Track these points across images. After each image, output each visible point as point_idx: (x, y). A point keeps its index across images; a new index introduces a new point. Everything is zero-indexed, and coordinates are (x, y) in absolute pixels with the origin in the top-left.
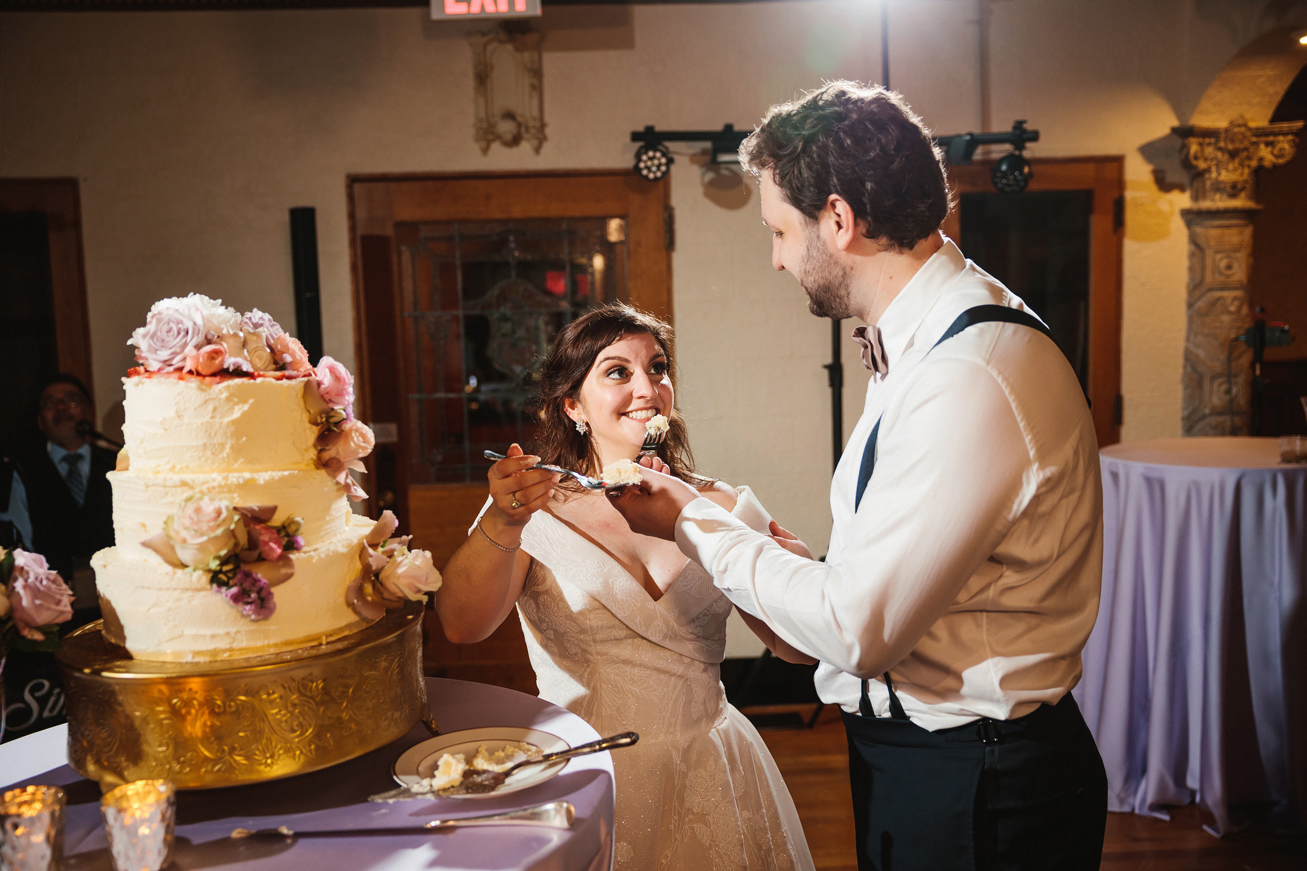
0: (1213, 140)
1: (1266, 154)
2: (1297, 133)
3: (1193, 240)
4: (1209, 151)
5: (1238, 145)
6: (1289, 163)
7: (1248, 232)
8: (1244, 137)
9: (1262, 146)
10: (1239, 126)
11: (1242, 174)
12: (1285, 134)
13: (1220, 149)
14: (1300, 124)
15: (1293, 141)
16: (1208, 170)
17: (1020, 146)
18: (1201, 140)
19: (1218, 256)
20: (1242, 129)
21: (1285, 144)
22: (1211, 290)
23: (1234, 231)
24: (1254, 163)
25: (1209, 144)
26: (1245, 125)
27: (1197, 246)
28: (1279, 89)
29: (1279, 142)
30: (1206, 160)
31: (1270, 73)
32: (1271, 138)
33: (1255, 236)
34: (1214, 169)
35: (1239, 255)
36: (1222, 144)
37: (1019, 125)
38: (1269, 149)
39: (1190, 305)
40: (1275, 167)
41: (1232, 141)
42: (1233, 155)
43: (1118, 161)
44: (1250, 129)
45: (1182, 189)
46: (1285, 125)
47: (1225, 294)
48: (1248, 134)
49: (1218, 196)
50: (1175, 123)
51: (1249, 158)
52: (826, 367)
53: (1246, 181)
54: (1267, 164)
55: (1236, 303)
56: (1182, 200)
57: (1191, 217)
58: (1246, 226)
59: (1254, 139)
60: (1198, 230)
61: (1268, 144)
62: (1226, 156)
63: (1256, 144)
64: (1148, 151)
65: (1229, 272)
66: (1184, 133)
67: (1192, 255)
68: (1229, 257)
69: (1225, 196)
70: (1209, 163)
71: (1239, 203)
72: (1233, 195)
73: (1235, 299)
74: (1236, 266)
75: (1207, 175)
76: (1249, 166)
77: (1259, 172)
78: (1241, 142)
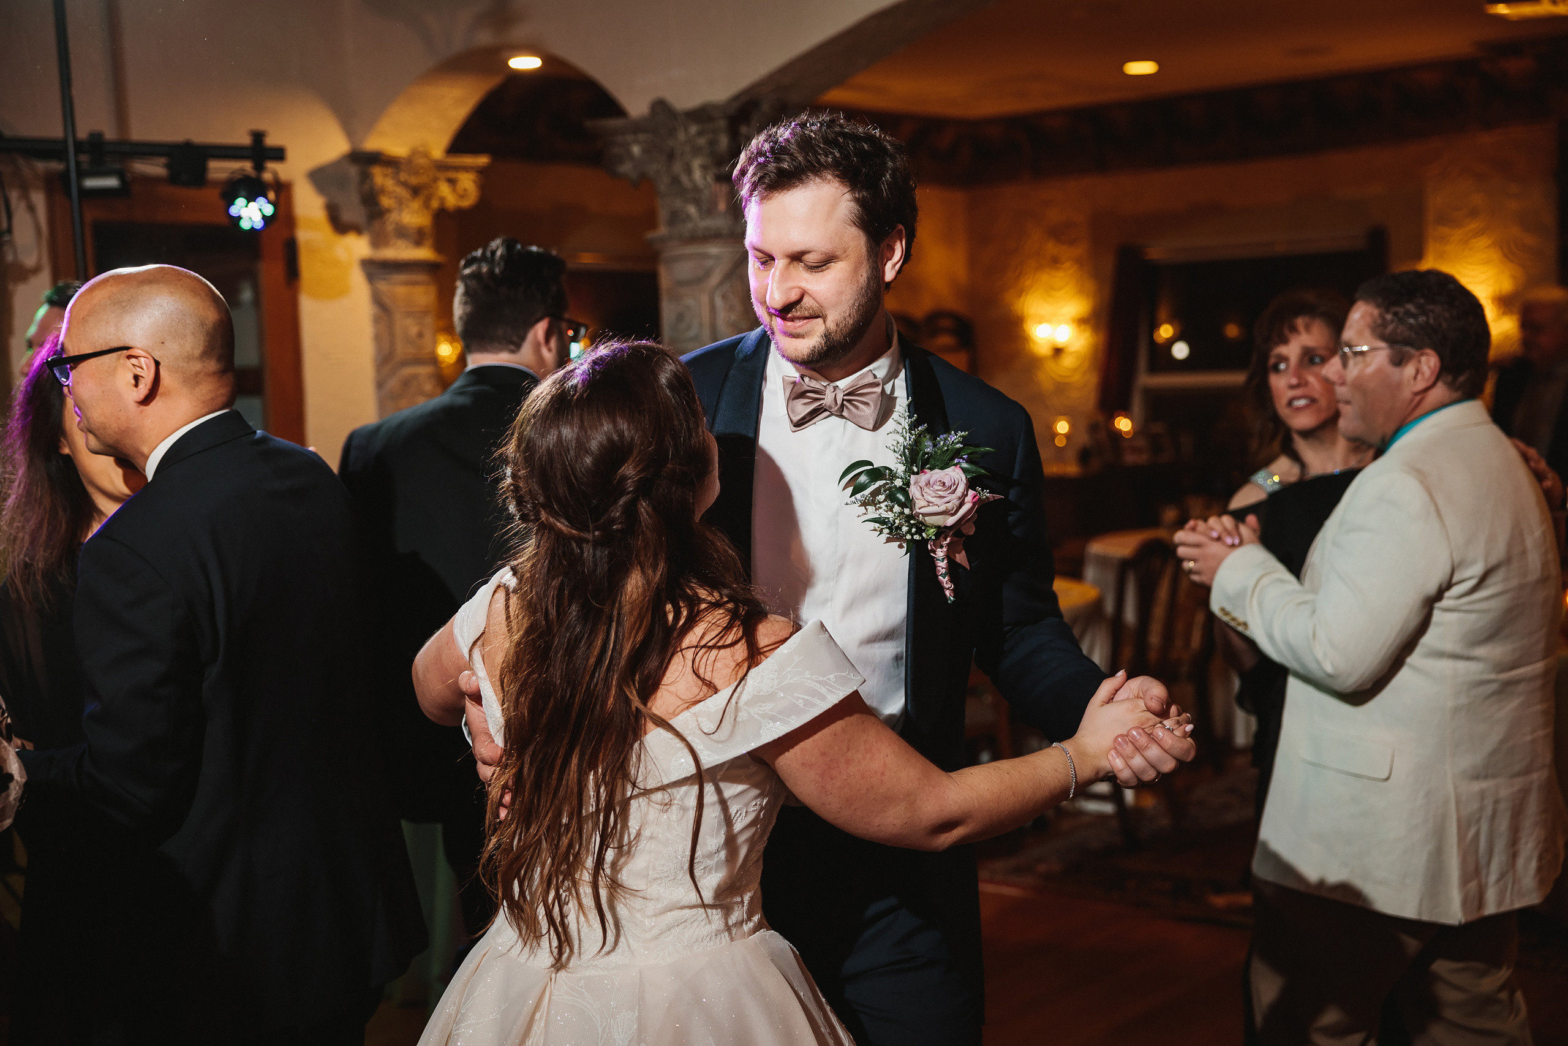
0: (396, 172)
1: (447, 193)
2: (481, 172)
3: (378, 300)
4: (392, 184)
5: (421, 181)
7: (430, 289)
8: (427, 170)
9: (443, 184)
10: (420, 155)
11: (425, 218)
12: (466, 169)
13: (401, 183)
14: (483, 160)
15: (478, 180)
16: (388, 211)
17: (259, 167)
18: (385, 170)
19: (410, 321)
20: (423, 160)
21: (468, 182)
22: (405, 363)
23: (420, 289)
24: (435, 204)
25: (391, 176)
26: (426, 155)
27: (382, 307)
28: (458, 114)
29: (460, 179)
30: (389, 195)
31: (459, 92)
32: (452, 175)
34: (396, 208)
35: (426, 319)
36: (403, 176)
37: (257, 137)
38: (451, 187)
39: (380, 385)
40: (460, 212)
41: (414, 174)
42: (416, 191)
43: (283, 189)
44: (430, 160)
45: (358, 230)
46: (469, 160)
47: (420, 369)
48: (429, 166)
49: (401, 243)
51: (430, 198)
53: (429, 227)
54: (449, 206)
56: (358, 247)
57: (374, 269)
58: (430, 283)
59: (435, 174)
60: (383, 286)
61: (452, 182)
62: (408, 193)
63: (435, 180)
64: (320, 177)
65: (421, 342)
66: (361, 159)
67: (377, 320)
68: (418, 321)
69: (410, 244)
70: (391, 200)
71: (424, 253)
72: (417, 244)
73: (430, 375)
74: (426, 334)
75: (386, 216)
76: (431, 208)
77: (442, 216)
78: (423, 176)
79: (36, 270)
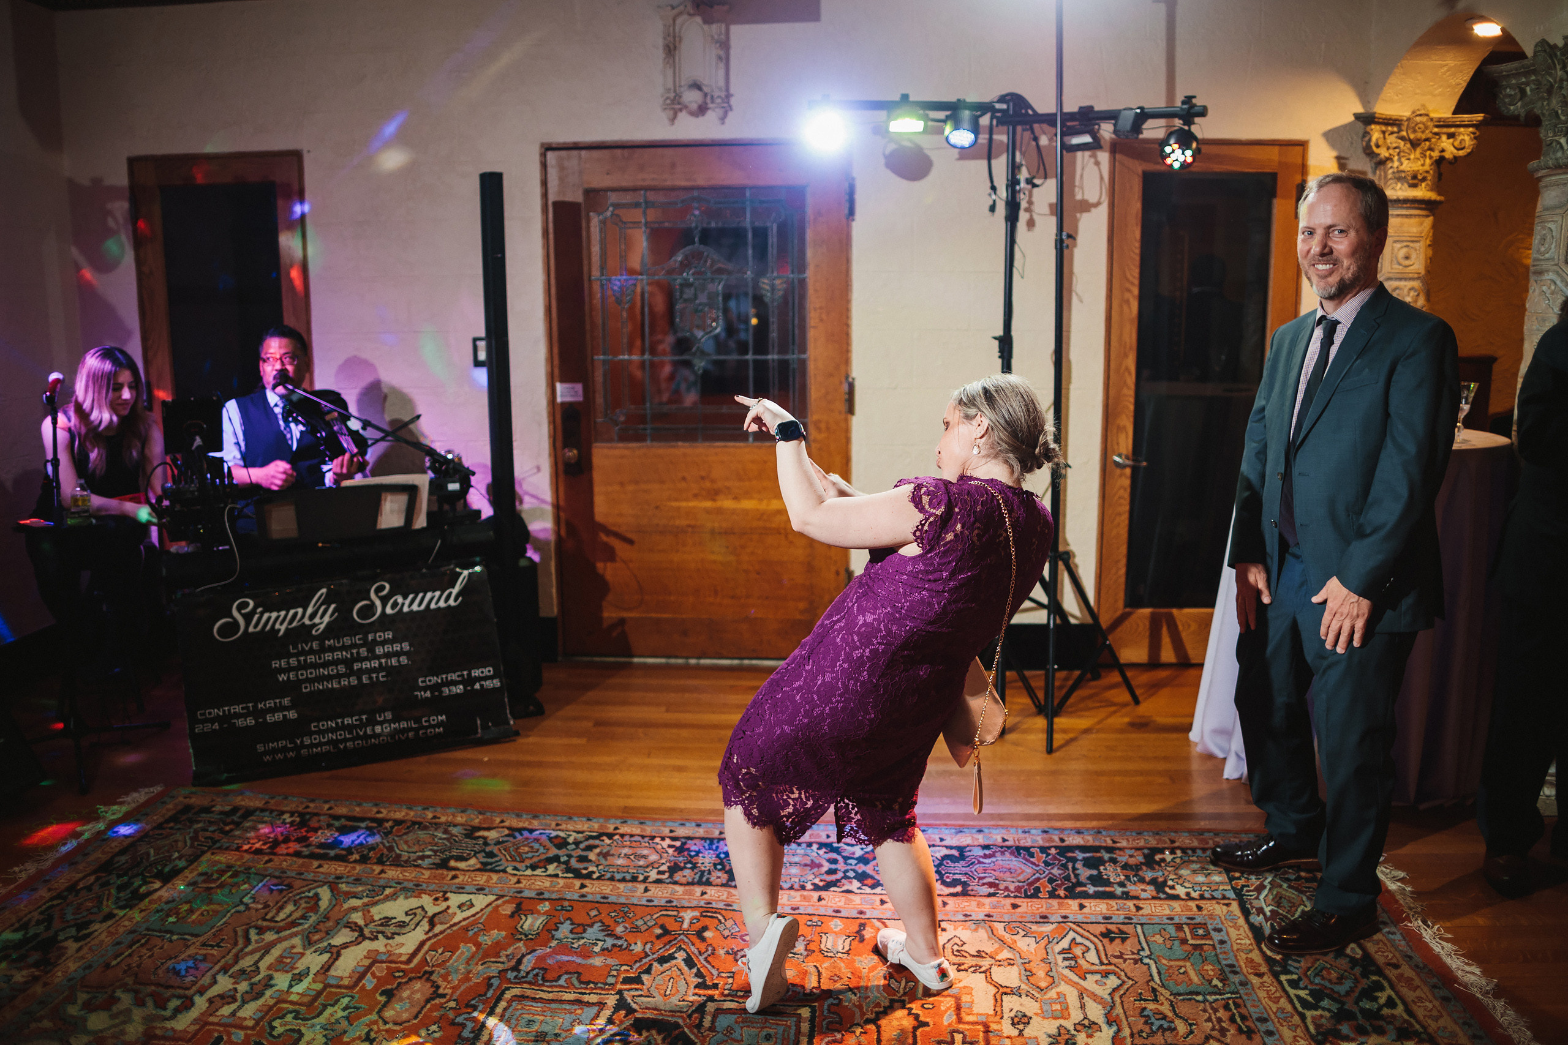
0: (1395, 129)
1: (1448, 147)
2: (1478, 127)
4: (1392, 140)
5: (1419, 135)
6: (1469, 154)
7: (1428, 222)
8: (1426, 128)
9: (1444, 137)
10: (1421, 115)
11: (1423, 165)
12: (1466, 126)
13: (1402, 138)
14: (1480, 117)
15: (1474, 133)
16: (1390, 159)
17: (1189, 121)
18: (1384, 128)
19: (1398, 245)
20: (1424, 119)
21: (1466, 137)
22: (1390, 278)
23: (1413, 221)
24: (1436, 154)
25: (1392, 133)
26: (1427, 115)
28: (1460, 81)
29: (1460, 134)
30: (1388, 148)
31: (1452, 63)
32: (1453, 130)
33: (1434, 226)
34: (1396, 158)
35: (1417, 245)
36: (1404, 133)
37: (1188, 100)
38: (1451, 140)
40: (1455, 158)
41: (1415, 131)
42: (1414, 144)
43: (1303, 145)
44: (1432, 120)
46: (1466, 118)
47: (1402, 283)
48: (1430, 124)
49: (1399, 185)
50: (1360, 109)
51: (1431, 149)
52: (995, 338)
53: (1427, 172)
54: (1447, 155)
55: (1412, 293)
58: (1427, 216)
59: (1436, 130)
61: (1451, 136)
62: (1408, 145)
63: (1438, 135)
64: (1332, 136)
65: (1407, 262)
66: (1367, 119)
68: (1407, 246)
69: (1406, 185)
70: (1391, 151)
71: (1421, 192)
72: (1414, 186)
73: (1412, 289)
74: (1414, 256)
75: (1390, 165)
76: (1431, 157)
77: (1440, 162)
78: (1423, 132)
79: (1097, 205)
